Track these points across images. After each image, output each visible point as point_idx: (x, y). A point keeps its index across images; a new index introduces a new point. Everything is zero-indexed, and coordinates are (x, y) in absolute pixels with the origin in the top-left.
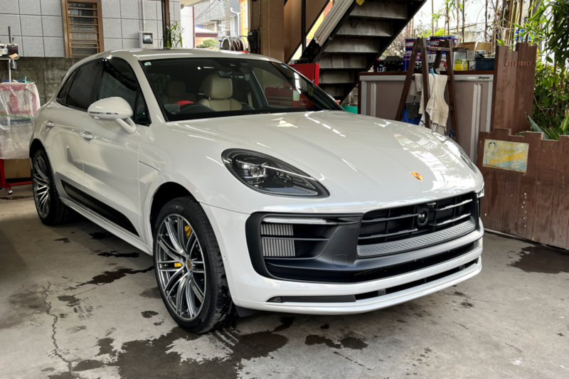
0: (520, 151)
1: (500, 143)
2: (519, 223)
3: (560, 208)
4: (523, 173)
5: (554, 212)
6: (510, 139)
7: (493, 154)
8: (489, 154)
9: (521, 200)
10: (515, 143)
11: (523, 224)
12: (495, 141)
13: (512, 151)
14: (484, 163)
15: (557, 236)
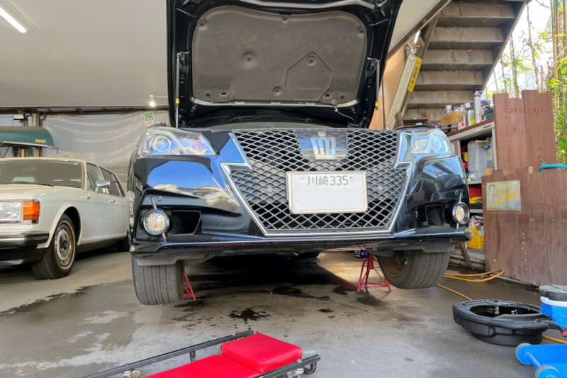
0: (514, 189)
1: (498, 184)
2: (522, 266)
3: (553, 245)
4: (518, 212)
5: (549, 250)
6: (505, 179)
7: (493, 196)
8: (490, 197)
9: (521, 241)
10: (510, 181)
11: (525, 267)
12: (493, 183)
13: (508, 190)
14: (488, 207)
15: (554, 277)
